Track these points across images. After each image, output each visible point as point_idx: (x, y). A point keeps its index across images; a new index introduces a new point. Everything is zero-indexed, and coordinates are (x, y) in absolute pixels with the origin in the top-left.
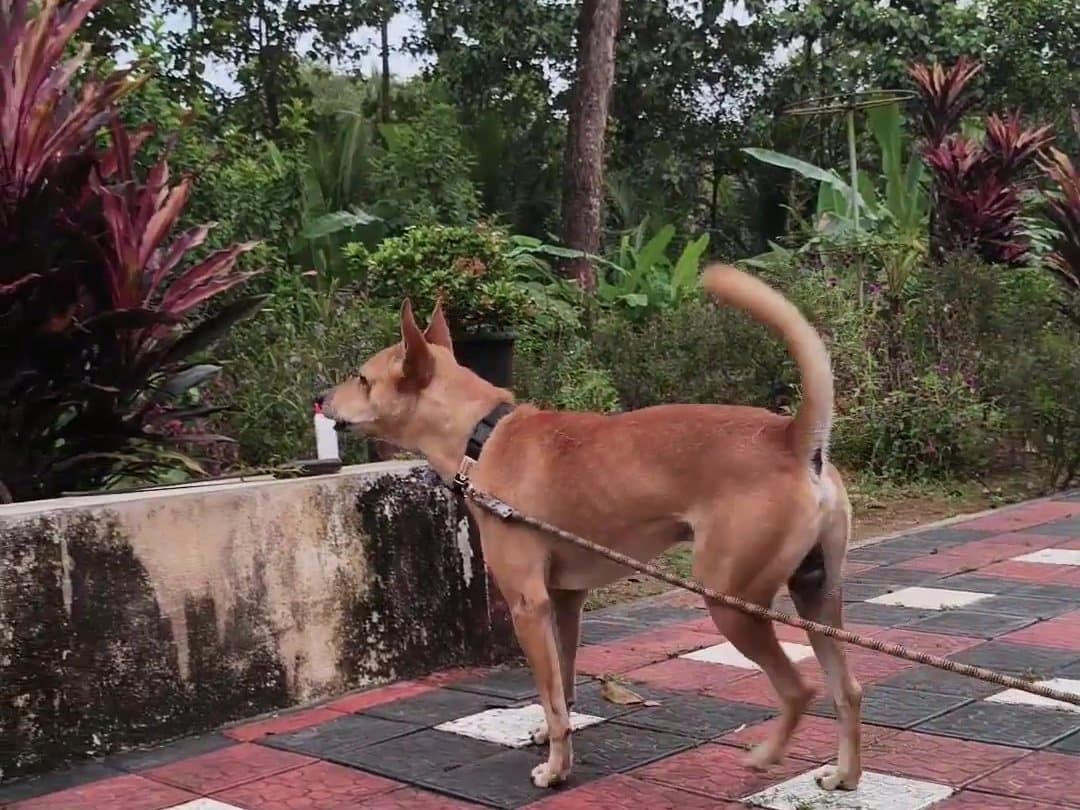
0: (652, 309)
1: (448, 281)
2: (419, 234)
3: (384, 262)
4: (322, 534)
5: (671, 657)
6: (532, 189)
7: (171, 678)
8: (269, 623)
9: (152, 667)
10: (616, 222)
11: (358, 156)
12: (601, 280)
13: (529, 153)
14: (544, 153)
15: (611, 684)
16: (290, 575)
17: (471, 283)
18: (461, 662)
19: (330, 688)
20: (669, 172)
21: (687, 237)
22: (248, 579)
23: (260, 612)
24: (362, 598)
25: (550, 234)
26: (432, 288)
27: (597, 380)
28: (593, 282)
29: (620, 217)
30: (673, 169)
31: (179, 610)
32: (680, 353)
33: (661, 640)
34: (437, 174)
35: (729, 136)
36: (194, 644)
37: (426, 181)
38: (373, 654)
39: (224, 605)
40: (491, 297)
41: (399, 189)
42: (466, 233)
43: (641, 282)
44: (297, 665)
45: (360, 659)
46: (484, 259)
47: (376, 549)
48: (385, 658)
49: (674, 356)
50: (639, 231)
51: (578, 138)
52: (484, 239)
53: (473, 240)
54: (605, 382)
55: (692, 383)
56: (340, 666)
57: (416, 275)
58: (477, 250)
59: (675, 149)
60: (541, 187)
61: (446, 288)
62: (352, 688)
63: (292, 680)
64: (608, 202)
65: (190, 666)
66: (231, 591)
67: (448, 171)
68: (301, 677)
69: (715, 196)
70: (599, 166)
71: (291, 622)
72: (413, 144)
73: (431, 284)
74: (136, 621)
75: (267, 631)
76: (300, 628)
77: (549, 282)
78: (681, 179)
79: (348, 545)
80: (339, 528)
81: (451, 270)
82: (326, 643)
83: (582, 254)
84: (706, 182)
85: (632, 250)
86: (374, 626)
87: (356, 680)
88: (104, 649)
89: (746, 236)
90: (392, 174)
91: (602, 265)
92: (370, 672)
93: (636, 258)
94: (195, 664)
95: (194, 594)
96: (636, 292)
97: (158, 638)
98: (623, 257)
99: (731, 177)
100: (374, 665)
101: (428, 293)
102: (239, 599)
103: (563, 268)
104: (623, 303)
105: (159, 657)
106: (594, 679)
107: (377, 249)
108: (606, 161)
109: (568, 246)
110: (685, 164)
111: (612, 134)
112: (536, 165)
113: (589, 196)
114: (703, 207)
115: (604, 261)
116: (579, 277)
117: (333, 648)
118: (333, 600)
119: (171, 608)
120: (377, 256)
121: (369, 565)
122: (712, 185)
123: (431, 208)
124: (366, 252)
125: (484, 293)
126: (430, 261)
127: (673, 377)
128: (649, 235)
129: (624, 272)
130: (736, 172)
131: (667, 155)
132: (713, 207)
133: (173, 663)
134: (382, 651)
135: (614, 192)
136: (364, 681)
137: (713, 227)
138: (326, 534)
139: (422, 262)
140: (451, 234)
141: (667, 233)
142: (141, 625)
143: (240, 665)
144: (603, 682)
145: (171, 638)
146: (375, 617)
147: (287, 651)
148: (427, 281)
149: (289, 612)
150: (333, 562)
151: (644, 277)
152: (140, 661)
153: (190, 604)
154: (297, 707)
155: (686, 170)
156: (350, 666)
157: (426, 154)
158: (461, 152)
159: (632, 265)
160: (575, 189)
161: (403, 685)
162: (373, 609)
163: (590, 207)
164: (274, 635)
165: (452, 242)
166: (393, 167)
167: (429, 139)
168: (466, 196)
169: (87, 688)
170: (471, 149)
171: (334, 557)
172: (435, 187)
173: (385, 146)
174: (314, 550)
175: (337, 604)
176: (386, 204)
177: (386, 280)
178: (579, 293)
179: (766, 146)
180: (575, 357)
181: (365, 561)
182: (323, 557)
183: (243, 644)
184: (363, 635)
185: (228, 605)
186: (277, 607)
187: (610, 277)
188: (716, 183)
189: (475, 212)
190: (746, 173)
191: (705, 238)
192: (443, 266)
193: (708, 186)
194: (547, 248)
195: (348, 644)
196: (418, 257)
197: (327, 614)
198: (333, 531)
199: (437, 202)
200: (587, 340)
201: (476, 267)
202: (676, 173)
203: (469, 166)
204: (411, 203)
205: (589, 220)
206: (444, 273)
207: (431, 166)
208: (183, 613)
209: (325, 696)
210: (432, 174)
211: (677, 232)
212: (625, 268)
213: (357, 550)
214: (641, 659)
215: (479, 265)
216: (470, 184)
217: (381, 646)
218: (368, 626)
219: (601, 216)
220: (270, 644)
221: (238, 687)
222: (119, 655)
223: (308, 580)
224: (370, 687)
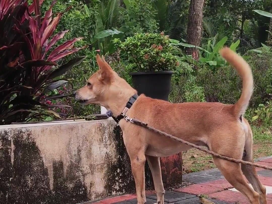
0: (218, 66)
1: (149, 52)
2: (139, 36)
3: (127, 45)
4: (101, 140)
5: (225, 189)
6: (176, 23)
7: (47, 189)
8: (81, 171)
9: (41, 185)
10: (206, 35)
11: (115, 11)
12: (200, 55)
13: (176, 10)
14: (181, 10)
15: (203, 198)
16: (89, 154)
17: (157, 53)
18: (148, 188)
19: (102, 195)
20: (225, 18)
21: (231, 41)
22: (75, 155)
23: (79, 167)
24: (114, 163)
25: (182, 39)
26: (144, 54)
27: (198, 90)
28: (198, 56)
29: (208, 34)
30: (227, 17)
31: (51, 166)
32: (229, 81)
33: (221, 183)
34: (143, 17)
35: (248, 6)
36: (55, 177)
37: (140, 19)
38: (117, 184)
39: (66, 164)
40: (164, 58)
41: (129, 22)
42: (156, 35)
43: (214, 56)
44: (91, 186)
45: (112, 185)
46: (162, 45)
47: (120, 146)
48: (121, 185)
49: (227, 82)
50: (215, 38)
51: (194, 4)
52: (162, 38)
53: (159, 38)
54: (201, 91)
55: (233, 92)
56: (105, 187)
57: (138, 50)
58: (160, 42)
59: (228, 10)
60: (180, 22)
61: (148, 55)
62: (109, 196)
63: (89, 191)
64: (204, 28)
65: (54, 185)
66: (69, 159)
67: (147, 16)
68: (92, 190)
69: (242, 27)
70: (201, 15)
71: (89, 171)
72: (135, 6)
73: (143, 53)
74: (35, 169)
75: (81, 174)
76: (92, 173)
77: (182, 56)
78: (230, 20)
79: (110, 144)
80: (107, 139)
81: (150, 48)
82: (101, 179)
83: (194, 46)
84: (239, 22)
85: (212, 45)
86: (118, 174)
87: (111, 193)
88: (24, 178)
89: (253, 41)
90: (127, 17)
91: (200, 50)
92: (116, 190)
93: (213, 48)
94: (55, 184)
95: (56, 160)
96: (213, 60)
97: (43, 175)
98: (209, 48)
99: (248, 20)
100: (117, 188)
101: (142, 56)
102: (71, 162)
103: (186, 51)
104: (208, 64)
105: (43, 181)
106: (197, 196)
107: (125, 41)
108: (203, 14)
109: (189, 43)
110: (232, 15)
111: (206, 4)
112: (178, 14)
113: (197, 26)
114: (237, 31)
115: (201, 49)
116: (193, 54)
117: (104, 181)
118: (104, 164)
119: (48, 164)
120: (124, 43)
121: (117, 151)
122: (241, 23)
123: (141, 29)
124: (121, 42)
125: (162, 57)
126: (143, 45)
127: (226, 90)
128: (218, 40)
129: (209, 53)
130: (251, 18)
131: (225, 12)
132: (242, 31)
133: (48, 184)
134: (121, 183)
135: (206, 24)
136: (114, 193)
137: (241, 38)
138: (102, 140)
139: (140, 45)
140: (151, 36)
141: (225, 39)
142: (37, 170)
143: (71, 186)
144: (200, 197)
145: (47, 175)
146: (119, 170)
147: (87, 181)
148: (142, 52)
149: (88, 168)
150: (105, 150)
151: (216, 55)
152: (36, 183)
153: (54, 163)
154: (90, 201)
155: (232, 17)
156: (109, 187)
157: (139, 10)
158: (152, 9)
159: (212, 50)
160: (192, 23)
161: (128, 195)
162: (118, 167)
163: (197, 29)
164: (83, 175)
165: (151, 39)
166: (128, 15)
167: (141, 4)
168: (153, 25)
169: (17, 191)
170: (156, 9)
171: (105, 149)
172: (142, 21)
173: (125, 7)
174: (99, 146)
175: (105, 165)
176: (125, 27)
177: (127, 52)
178: (193, 60)
179: (261, 9)
180: (191, 82)
181: (115, 150)
182: (101, 148)
183: (72, 178)
184: (114, 177)
185: (67, 164)
186: (85, 165)
187: (203, 54)
188: (243, 22)
189: (156, 31)
190: (254, 19)
191: (238, 42)
192: (147, 47)
193: (240, 23)
194: (181, 44)
195: (109, 179)
196: (139, 44)
197: (102, 169)
198: (105, 139)
199: (143, 27)
200: (195, 76)
201: (159, 47)
202: (229, 19)
203: (154, 14)
204: (134, 27)
205: (197, 34)
206: (148, 50)
207: (141, 14)
208: (52, 166)
209: (100, 198)
210: (141, 17)
211: (228, 40)
212: (209, 51)
213: (113, 146)
214: (214, 190)
215: (161, 47)
216: (155, 21)
217: (120, 181)
218: (116, 174)
219: (201, 33)
220: (82, 179)
221: (70, 193)
222: (29, 180)
223: (96, 156)
224: (116, 195)
